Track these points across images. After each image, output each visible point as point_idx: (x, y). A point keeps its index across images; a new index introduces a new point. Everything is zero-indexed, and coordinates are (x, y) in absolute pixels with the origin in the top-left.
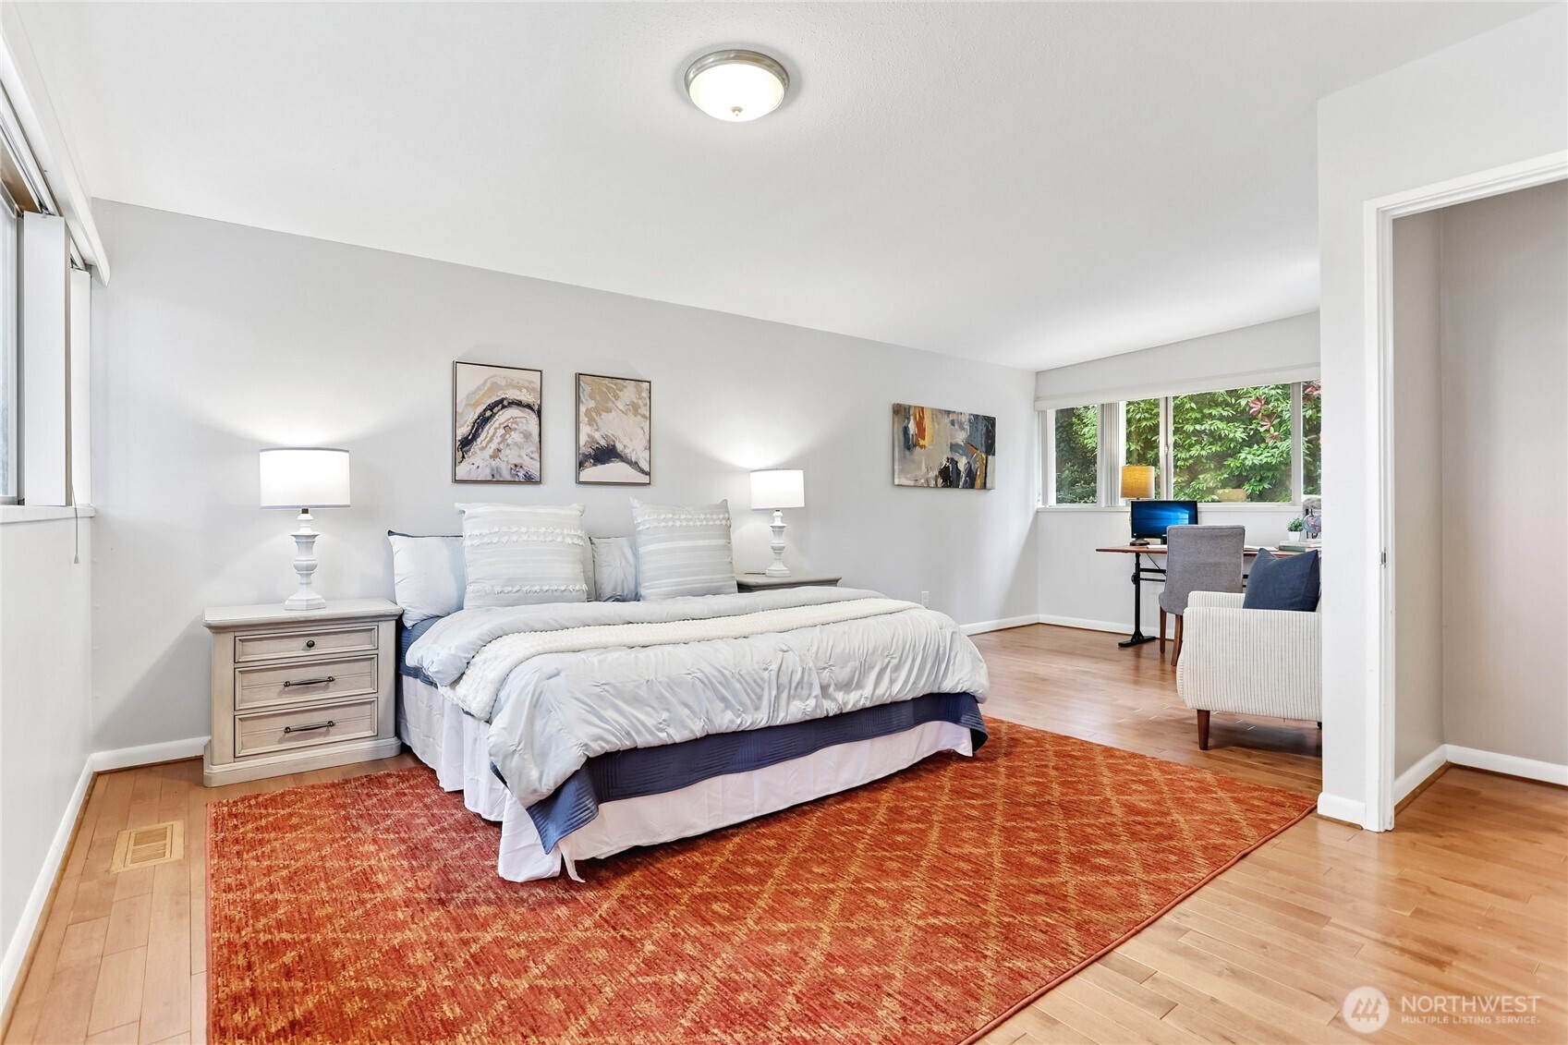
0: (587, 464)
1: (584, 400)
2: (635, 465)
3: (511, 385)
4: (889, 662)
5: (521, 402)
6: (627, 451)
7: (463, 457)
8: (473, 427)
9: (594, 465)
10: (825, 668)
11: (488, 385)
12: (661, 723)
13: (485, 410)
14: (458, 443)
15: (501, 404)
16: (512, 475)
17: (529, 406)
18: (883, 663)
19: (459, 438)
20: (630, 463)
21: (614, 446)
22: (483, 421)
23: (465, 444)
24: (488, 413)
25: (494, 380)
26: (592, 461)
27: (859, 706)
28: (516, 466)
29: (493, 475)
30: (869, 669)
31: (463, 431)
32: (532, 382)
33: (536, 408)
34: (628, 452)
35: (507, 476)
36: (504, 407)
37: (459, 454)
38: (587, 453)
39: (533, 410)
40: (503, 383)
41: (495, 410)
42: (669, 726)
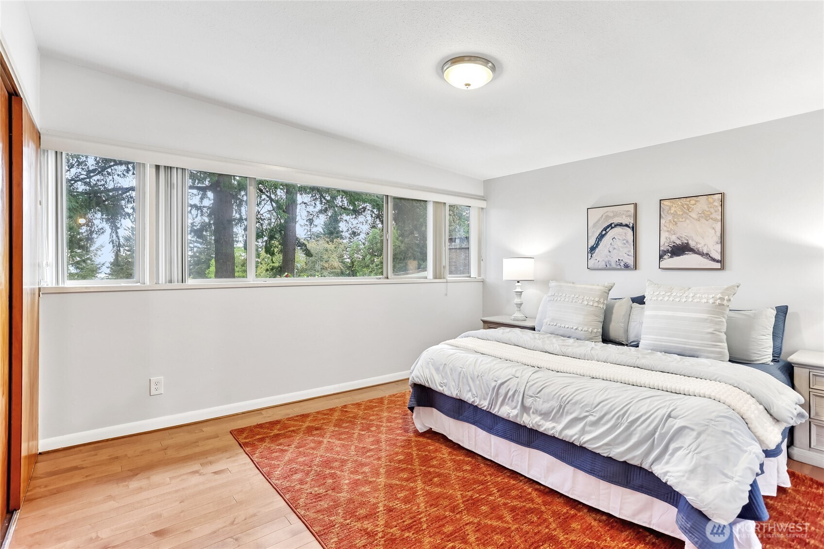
0: (666, 257)
1: (664, 216)
2: (707, 255)
3: (616, 215)
4: (586, 417)
5: (622, 223)
6: (699, 246)
7: (591, 256)
8: (596, 240)
9: (671, 257)
10: (532, 397)
11: (604, 217)
12: (442, 383)
13: (602, 231)
14: (589, 249)
15: (611, 226)
16: (617, 265)
17: (627, 226)
18: (580, 414)
19: (589, 247)
20: (702, 254)
21: (688, 244)
22: (601, 237)
23: (593, 249)
24: (604, 232)
25: (606, 214)
26: (669, 255)
27: (550, 433)
28: (619, 260)
29: (606, 265)
30: (567, 412)
31: (592, 242)
32: (628, 211)
33: (631, 225)
34: (701, 247)
35: (614, 266)
36: (612, 228)
37: (590, 255)
38: (665, 250)
39: (629, 227)
40: (611, 215)
41: (607, 231)
42: (445, 386)
